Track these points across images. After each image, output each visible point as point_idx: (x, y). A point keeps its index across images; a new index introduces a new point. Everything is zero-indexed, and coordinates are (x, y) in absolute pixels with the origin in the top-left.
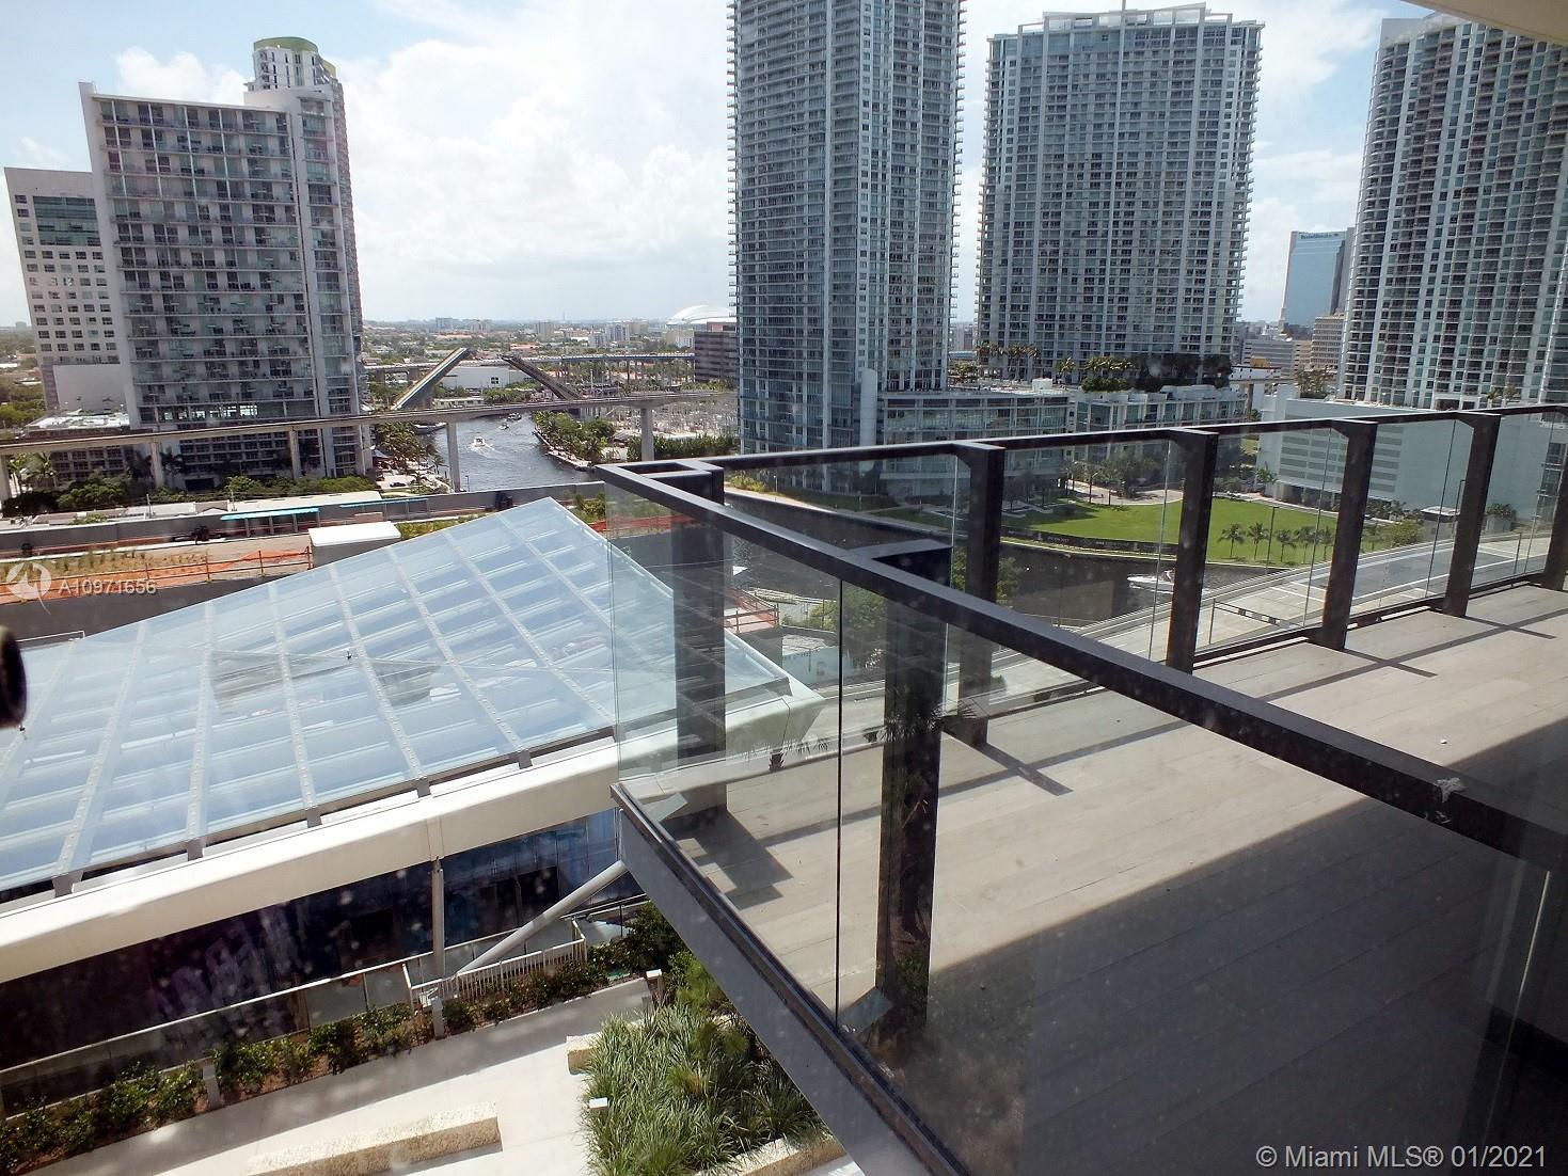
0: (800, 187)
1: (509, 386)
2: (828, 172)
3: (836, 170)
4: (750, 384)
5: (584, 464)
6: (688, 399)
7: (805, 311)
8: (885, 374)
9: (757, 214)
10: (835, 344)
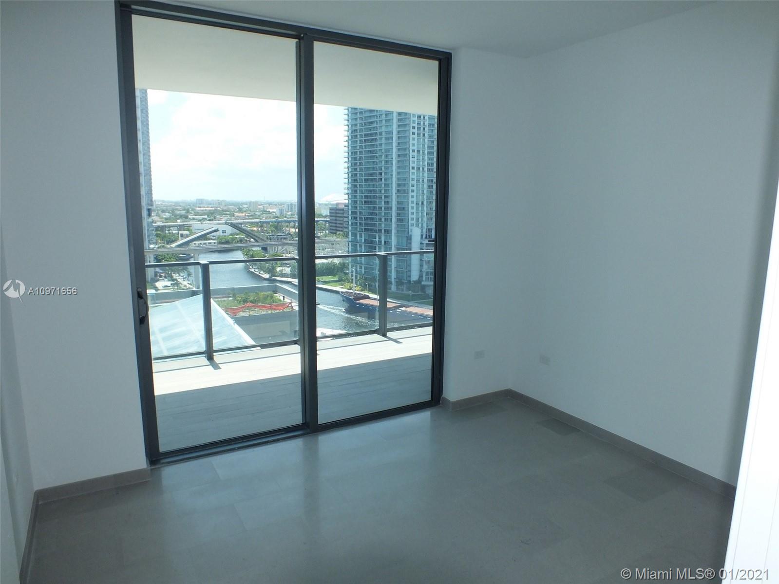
0: (381, 134)
1: (231, 234)
2: (395, 126)
3: (399, 126)
4: (354, 235)
5: (267, 276)
6: (323, 242)
7: (383, 197)
8: (425, 230)
9: (358, 147)
10: (398, 215)
